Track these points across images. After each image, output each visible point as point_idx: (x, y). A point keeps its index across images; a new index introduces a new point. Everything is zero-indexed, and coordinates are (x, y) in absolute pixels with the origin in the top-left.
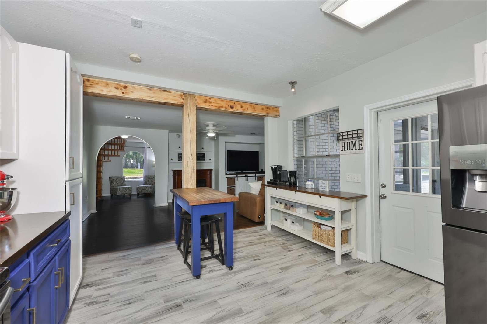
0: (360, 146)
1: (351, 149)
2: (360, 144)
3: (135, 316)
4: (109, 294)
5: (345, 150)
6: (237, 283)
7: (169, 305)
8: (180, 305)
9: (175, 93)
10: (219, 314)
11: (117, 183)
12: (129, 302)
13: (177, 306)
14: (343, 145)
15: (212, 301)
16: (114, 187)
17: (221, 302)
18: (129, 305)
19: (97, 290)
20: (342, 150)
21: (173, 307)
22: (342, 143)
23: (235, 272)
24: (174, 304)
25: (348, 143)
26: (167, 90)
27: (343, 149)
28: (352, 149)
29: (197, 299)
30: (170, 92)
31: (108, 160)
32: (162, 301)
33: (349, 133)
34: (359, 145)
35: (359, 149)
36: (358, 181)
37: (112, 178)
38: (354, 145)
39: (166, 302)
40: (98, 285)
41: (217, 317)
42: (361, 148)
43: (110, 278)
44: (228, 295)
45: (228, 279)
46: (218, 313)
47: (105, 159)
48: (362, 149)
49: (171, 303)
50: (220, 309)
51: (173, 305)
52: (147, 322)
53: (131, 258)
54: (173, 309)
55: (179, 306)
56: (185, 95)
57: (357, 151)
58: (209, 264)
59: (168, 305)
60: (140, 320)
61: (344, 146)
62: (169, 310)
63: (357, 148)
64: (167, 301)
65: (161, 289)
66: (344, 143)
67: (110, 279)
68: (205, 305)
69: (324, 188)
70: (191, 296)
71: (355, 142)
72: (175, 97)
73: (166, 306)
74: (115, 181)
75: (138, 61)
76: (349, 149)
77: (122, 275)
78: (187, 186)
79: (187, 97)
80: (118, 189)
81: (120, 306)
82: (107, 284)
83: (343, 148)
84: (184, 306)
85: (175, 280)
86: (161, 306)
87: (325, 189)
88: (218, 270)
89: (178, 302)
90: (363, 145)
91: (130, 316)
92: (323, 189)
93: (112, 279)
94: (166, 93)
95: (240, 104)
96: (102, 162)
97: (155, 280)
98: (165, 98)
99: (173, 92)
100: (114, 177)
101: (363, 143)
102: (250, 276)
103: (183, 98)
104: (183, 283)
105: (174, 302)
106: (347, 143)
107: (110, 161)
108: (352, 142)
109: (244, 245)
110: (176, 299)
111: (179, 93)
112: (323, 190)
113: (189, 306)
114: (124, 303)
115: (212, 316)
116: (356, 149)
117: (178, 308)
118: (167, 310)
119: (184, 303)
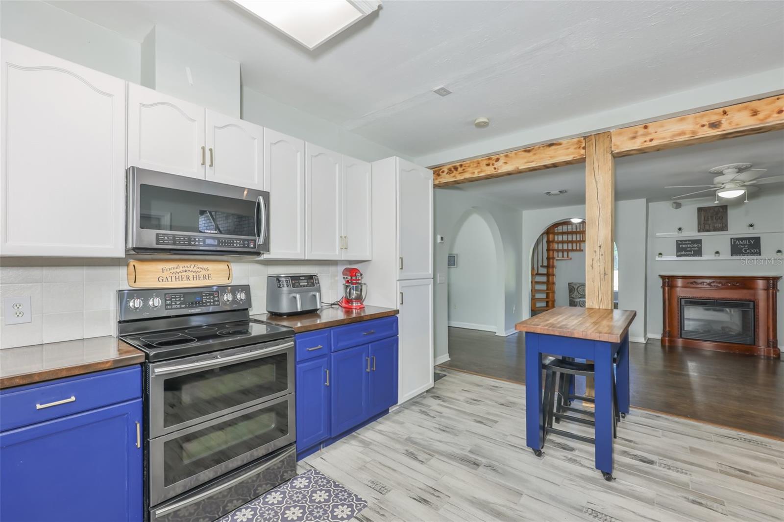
4: (441, 413)
6: (588, 502)
8: (478, 465)
9: (568, 143)
10: (502, 508)
11: (578, 293)
12: (444, 429)
13: (475, 464)
15: (517, 491)
16: (574, 298)
17: (524, 500)
18: (443, 432)
19: (439, 405)
21: (469, 461)
23: (611, 488)
26: (554, 142)
29: (503, 474)
30: (560, 144)
31: (568, 257)
32: (469, 449)
37: (572, 285)
39: (470, 452)
40: (444, 401)
41: (496, 508)
43: (459, 400)
44: (545, 501)
45: (583, 487)
46: (504, 506)
47: (558, 257)
49: (473, 457)
50: (512, 505)
51: (473, 459)
52: (435, 454)
53: (500, 392)
54: (467, 463)
55: (476, 464)
56: (587, 139)
58: (581, 450)
59: (468, 456)
60: (433, 449)
62: (464, 460)
64: (472, 452)
65: (483, 438)
67: (458, 402)
68: (503, 486)
70: (501, 466)
72: (568, 149)
73: (466, 455)
74: (576, 289)
75: (483, 125)
77: (471, 403)
78: (591, 304)
79: (591, 142)
80: (577, 302)
81: (436, 428)
82: (450, 404)
84: (481, 469)
85: (509, 438)
86: (461, 452)
88: (584, 466)
89: (481, 461)
91: (432, 441)
93: (460, 402)
94: (553, 147)
95: (746, 108)
96: (555, 260)
97: (490, 425)
98: (551, 157)
99: (564, 142)
100: (575, 284)
102: (633, 512)
103: (584, 145)
104: (513, 448)
105: (477, 458)
107: (571, 259)
109: (715, 466)
110: (484, 457)
111: (576, 140)
113: (484, 473)
114: (441, 427)
115: (492, 502)
117: (473, 465)
118: (462, 460)
119: (485, 466)
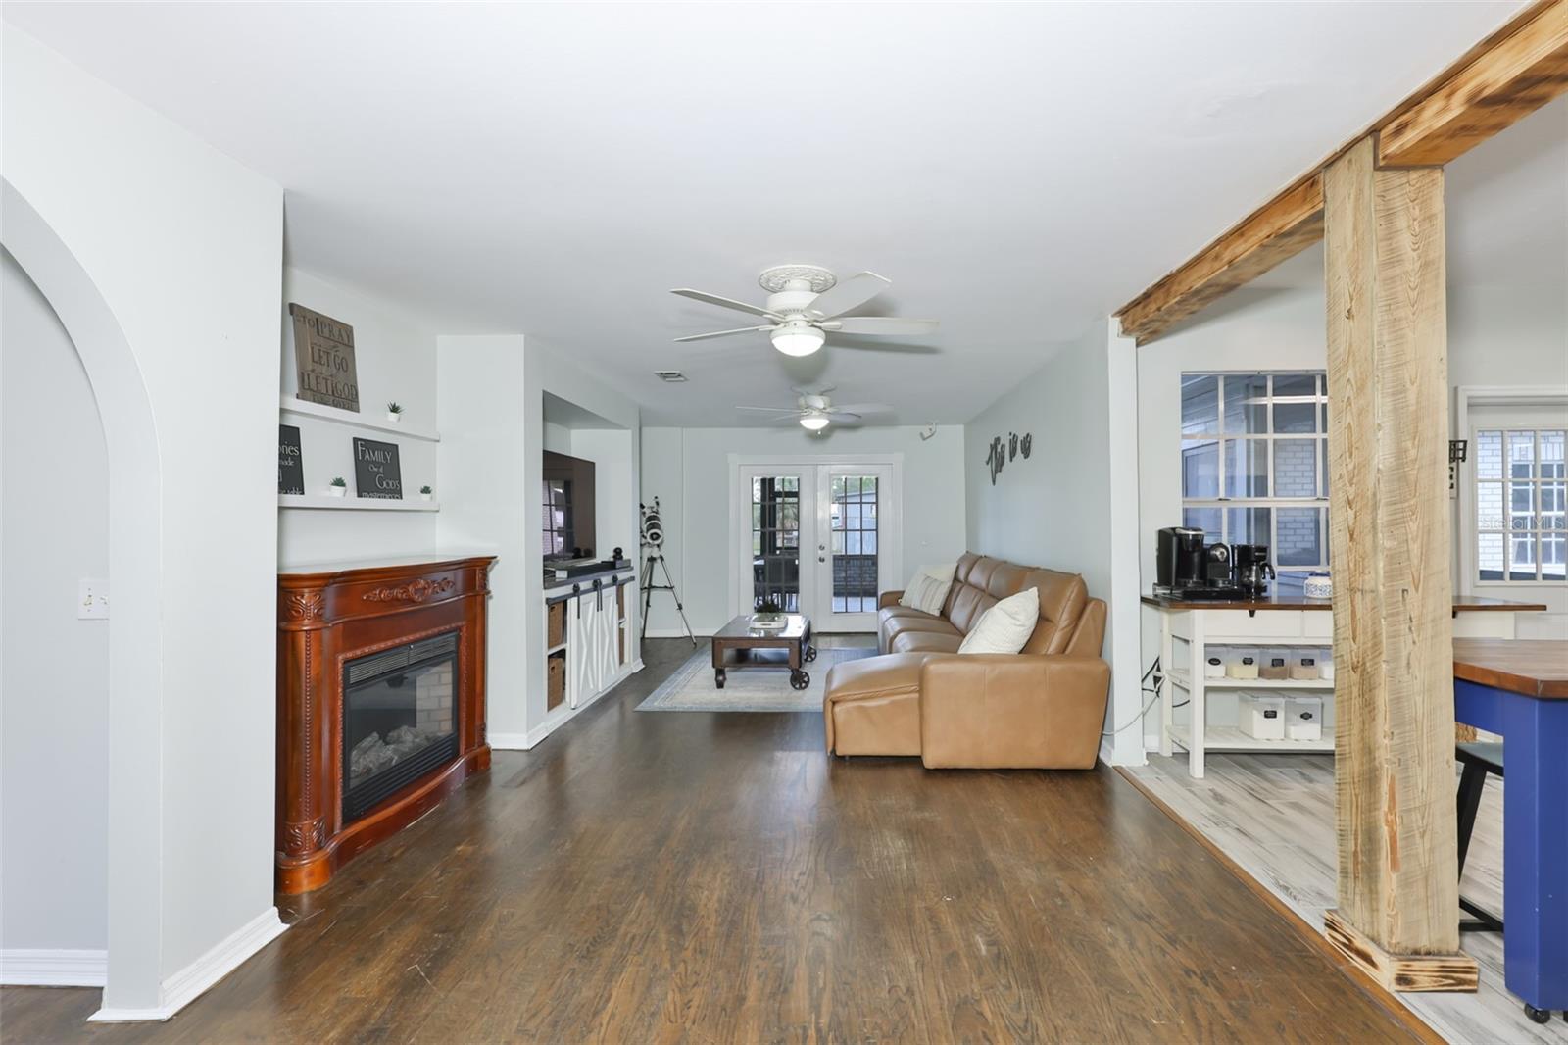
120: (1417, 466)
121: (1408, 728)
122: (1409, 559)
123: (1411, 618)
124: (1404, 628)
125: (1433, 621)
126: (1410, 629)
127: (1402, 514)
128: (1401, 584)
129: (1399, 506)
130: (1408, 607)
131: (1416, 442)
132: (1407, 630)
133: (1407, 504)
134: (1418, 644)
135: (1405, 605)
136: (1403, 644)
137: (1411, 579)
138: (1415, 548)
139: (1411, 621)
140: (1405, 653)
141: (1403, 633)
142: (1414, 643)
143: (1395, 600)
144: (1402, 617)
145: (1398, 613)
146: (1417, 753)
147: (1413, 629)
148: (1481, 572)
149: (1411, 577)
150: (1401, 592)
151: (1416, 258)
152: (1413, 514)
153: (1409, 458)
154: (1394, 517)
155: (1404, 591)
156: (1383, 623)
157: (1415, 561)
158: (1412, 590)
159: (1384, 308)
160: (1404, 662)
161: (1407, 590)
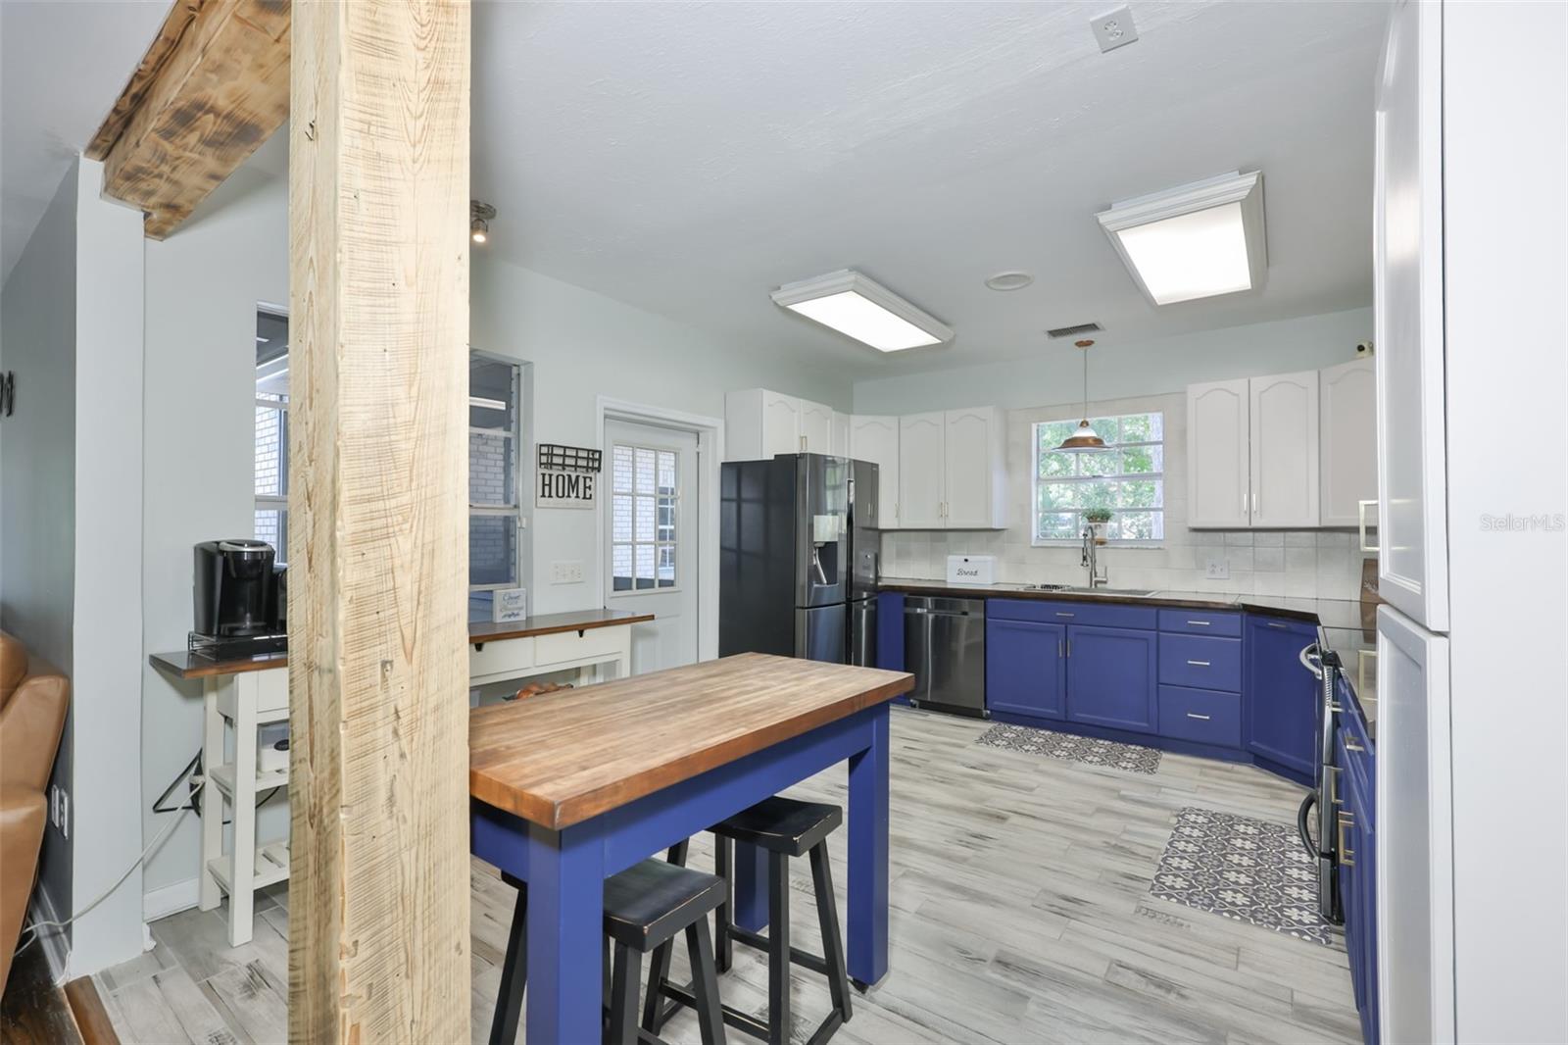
0: (587, 490)
1: (566, 494)
2: (587, 485)
3: (1133, 1022)
5: (550, 496)
7: (1023, 982)
8: (999, 962)
13: (1006, 965)
14: (547, 482)
20: (543, 496)
21: (1018, 969)
22: (544, 475)
24: (1006, 976)
25: (561, 478)
27: (547, 494)
28: (569, 496)
29: (946, 945)
32: (1032, 1007)
33: (568, 452)
34: (585, 487)
35: (584, 498)
36: (579, 580)
38: (573, 485)
39: (1026, 998)
42: (588, 496)
48: (590, 498)
49: (1015, 983)
51: (1014, 975)
52: (1102, 985)
55: (1002, 963)
57: (580, 500)
59: (1027, 985)
60: (1120, 1003)
61: (550, 485)
62: (1033, 973)
63: (581, 495)
64: (1019, 993)
66: (550, 476)
69: (516, 612)
70: (951, 962)
71: (577, 477)
73: (1033, 987)
76: (560, 494)
83: (547, 488)
84: (991, 953)
86: (1047, 996)
87: (518, 615)
89: (994, 972)
90: (592, 487)
92: (510, 616)
101: (592, 484)
105: (1003, 980)
106: (557, 477)
108: (569, 476)
110: (990, 982)
112: (513, 619)
113: (983, 945)
116: (577, 497)
117: (1009, 960)
118: (1037, 974)
119: (985, 961)
120: (414, 435)
121: (387, 920)
122: (396, 602)
123: (397, 712)
124: (383, 733)
125: (437, 708)
126: (396, 732)
127: (384, 521)
128: (378, 652)
129: (380, 505)
130: (392, 692)
131: (414, 390)
132: (390, 736)
133: (393, 503)
134: (409, 757)
135: (385, 688)
136: (381, 764)
137: (399, 641)
138: (406, 584)
139: (398, 717)
140: (382, 781)
141: (381, 743)
142: (402, 756)
143: (365, 683)
144: (380, 714)
145: (372, 708)
146: (403, 959)
147: (401, 732)
148: (616, 579)
149: (399, 633)
150: (379, 665)
151: (421, 65)
152: (405, 521)
153: (399, 420)
154: (368, 526)
155: (384, 664)
156: (342, 732)
157: (407, 606)
158: (400, 661)
159: (358, 126)
160: (382, 796)
161: (391, 662)
